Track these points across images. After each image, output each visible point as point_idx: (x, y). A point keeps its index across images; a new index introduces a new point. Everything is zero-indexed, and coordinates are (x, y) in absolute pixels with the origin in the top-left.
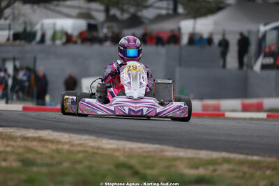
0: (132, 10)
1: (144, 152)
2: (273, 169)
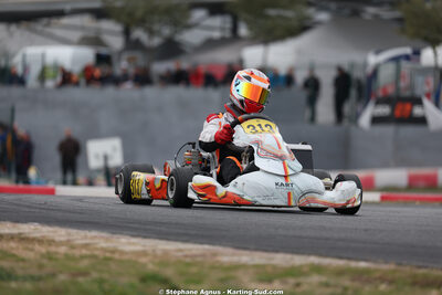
0: (167, 31)
1: (186, 256)
2: (391, 282)
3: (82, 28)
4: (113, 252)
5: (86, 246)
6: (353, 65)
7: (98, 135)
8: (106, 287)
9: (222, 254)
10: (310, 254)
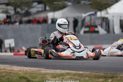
0: (26, 9)
1: (32, 71)
2: (89, 77)
3: (3, 8)
4: (12, 71)
5: (4, 69)
6: (78, 17)
7: (7, 38)
8: (10, 80)
9: (42, 71)
10: (66, 70)
